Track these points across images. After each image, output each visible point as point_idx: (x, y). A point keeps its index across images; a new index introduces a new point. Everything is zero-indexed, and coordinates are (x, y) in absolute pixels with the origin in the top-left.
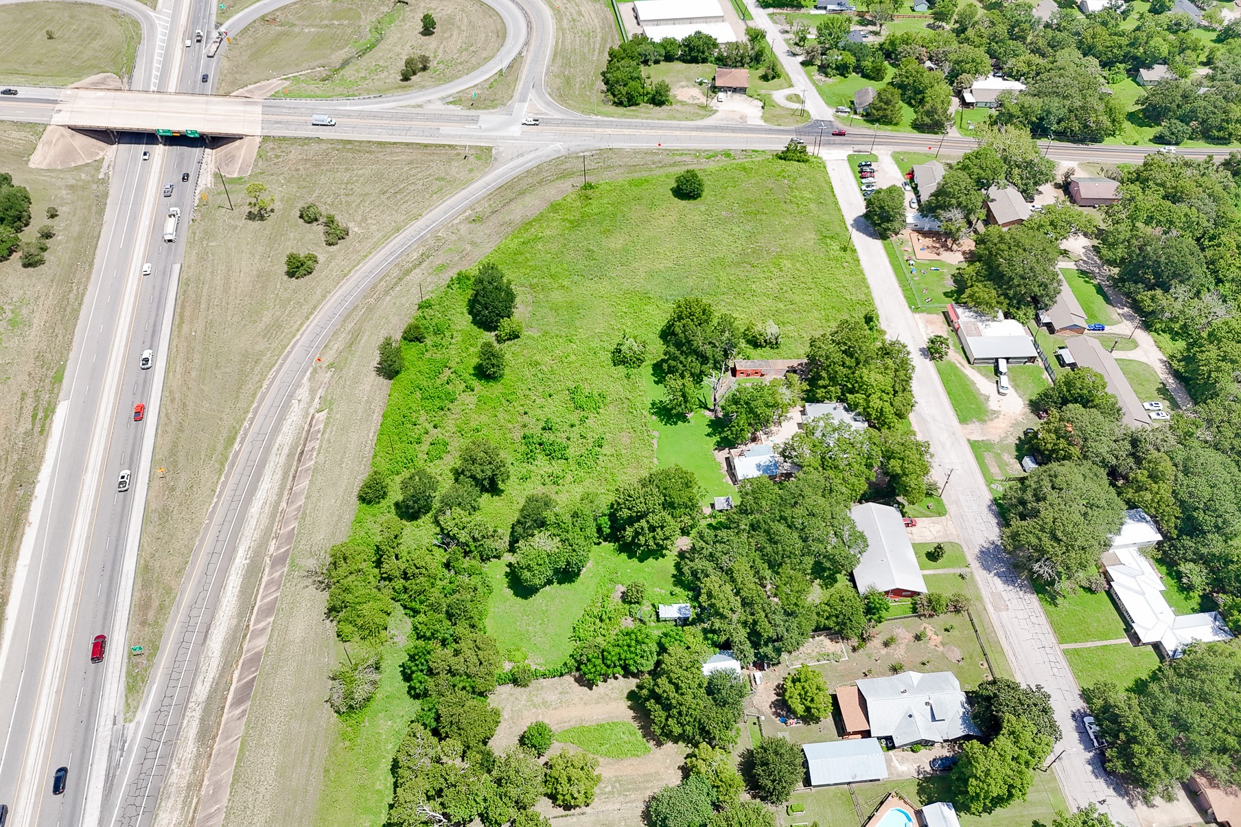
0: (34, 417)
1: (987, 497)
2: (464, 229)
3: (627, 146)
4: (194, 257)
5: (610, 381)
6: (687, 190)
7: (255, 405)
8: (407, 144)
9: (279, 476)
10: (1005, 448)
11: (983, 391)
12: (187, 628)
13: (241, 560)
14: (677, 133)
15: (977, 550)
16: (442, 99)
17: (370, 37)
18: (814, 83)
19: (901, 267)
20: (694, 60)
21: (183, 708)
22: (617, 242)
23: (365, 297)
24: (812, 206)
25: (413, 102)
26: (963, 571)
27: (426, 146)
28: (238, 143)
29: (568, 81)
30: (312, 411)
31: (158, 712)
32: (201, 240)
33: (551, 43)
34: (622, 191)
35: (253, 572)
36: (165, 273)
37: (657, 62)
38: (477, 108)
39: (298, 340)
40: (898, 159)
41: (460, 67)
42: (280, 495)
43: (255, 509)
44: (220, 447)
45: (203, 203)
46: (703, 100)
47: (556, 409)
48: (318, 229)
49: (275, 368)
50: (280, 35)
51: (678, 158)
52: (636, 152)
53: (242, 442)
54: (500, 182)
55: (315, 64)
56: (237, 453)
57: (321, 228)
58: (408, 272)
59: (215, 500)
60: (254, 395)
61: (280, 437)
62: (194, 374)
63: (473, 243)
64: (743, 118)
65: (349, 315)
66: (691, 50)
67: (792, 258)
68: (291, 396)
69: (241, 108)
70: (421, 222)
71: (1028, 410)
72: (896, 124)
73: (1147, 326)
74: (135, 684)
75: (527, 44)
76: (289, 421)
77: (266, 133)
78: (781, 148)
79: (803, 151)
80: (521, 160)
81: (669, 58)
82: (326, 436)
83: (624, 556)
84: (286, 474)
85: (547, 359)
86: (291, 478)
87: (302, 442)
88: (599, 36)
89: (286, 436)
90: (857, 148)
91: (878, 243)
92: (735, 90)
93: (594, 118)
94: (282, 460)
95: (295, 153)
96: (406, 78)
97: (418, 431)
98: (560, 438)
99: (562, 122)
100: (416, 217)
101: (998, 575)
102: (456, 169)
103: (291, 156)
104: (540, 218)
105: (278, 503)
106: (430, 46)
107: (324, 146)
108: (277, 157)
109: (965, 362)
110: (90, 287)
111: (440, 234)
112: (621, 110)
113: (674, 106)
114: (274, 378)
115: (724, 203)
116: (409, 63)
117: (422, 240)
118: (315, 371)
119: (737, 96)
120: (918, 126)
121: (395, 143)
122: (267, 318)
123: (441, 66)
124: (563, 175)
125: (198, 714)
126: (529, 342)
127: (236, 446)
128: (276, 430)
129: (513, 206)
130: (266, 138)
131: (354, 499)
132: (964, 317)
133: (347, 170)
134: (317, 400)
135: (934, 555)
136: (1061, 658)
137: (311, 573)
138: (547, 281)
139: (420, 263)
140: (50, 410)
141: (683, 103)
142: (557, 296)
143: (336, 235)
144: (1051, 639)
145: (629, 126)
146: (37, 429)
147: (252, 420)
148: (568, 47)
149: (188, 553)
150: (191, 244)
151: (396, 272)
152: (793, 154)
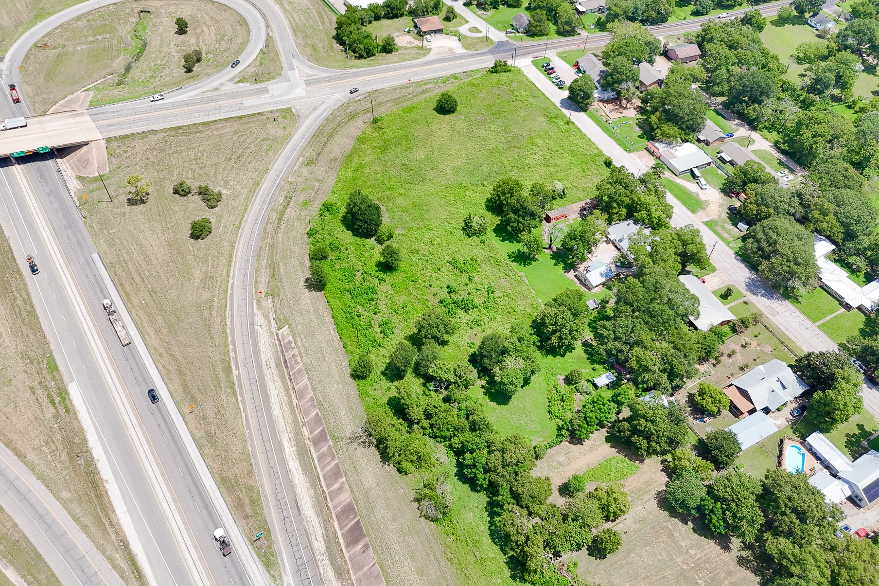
0: (52, 402)
1: (731, 253)
2: (305, 172)
3: (385, 85)
4: (104, 246)
5: (469, 248)
6: (445, 107)
7: (230, 339)
8: (226, 120)
9: (279, 382)
10: (724, 221)
11: (693, 191)
12: (281, 508)
13: (289, 450)
14: (414, 69)
15: (744, 285)
16: (231, 80)
17: (136, 44)
18: (478, 15)
19: (605, 126)
20: (396, 16)
21: (314, 562)
22: (419, 154)
23: (263, 239)
24: (531, 100)
25: (210, 87)
26: (745, 299)
27: (240, 118)
28: (85, 148)
29: (313, 47)
30: (274, 330)
31: (298, 571)
32: (101, 230)
33: (286, 23)
34: (402, 118)
35: (303, 454)
36: (90, 263)
37: (370, 22)
38: (261, 82)
39: (233, 283)
40: (563, 57)
41: (226, 54)
42: (288, 395)
43: (276, 411)
44: (222, 376)
45: (83, 203)
46: (418, 43)
47: (447, 277)
48: (195, 201)
49: (228, 309)
50: (60, 55)
51: (424, 87)
52: (394, 89)
53: (237, 368)
54: (312, 131)
55: (104, 73)
56: (239, 377)
57: (198, 198)
58: (283, 213)
59: (244, 415)
60: (225, 332)
61: (262, 356)
62: (165, 331)
63: (318, 180)
64: (451, 50)
65: (259, 256)
66: (392, 9)
67: (539, 137)
68: (253, 324)
69: (72, 120)
70: (272, 174)
71: (722, 195)
72: (547, 35)
73: (754, 128)
74: (268, 560)
75: (268, 26)
76: (262, 342)
77: (106, 135)
78: (491, 64)
79: (505, 65)
80: (317, 113)
81: (377, 18)
82: (299, 343)
83: (550, 357)
84: (283, 379)
85: (422, 245)
86: (289, 381)
87: (280, 354)
88: (314, 10)
89: (267, 354)
90: (536, 54)
91: (583, 114)
92: (435, 32)
93: (351, 71)
94: (274, 370)
95: (139, 146)
96: (189, 70)
97: (364, 322)
98: (464, 295)
99: (330, 79)
100: (266, 171)
101: (762, 295)
102: (273, 130)
103: (137, 149)
104: (355, 151)
105: (290, 401)
106: (190, 42)
107: (161, 136)
108: (126, 152)
109: (674, 176)
110: (31, 290)
111: (290, 180)
112: (363, 61)
113: (400, 51)
114: (232, 315)
115: (474, 111)
116: (187, 59)
117: (280, 187)
118: (258, 301)
119: (438, 36)
120: (560, 33)
121: (216, 121)
122: (197, 274)
123: (210, 56)
124: (353, 116)
125: (327, 561)
126: (401, 238)
127: (235, 372)
128: (257, 351)
129: (329, 147)
130: (109, 140)
131: (350, 380)
132: (661, 148)
133: (188, 149)
134: (273, 321)
135: (726, 295)
136: (819, 331)
137: (354, 439)
138: (389, 193)
139: (288, 204)
140: (63, 394)
141: (405, 48)
142: (400, 201)
143: (209, 198)
144: (808, 323)
145: (379, 72)
146: (62, 411)
147: (235, 350)
148: (299, 23)
149: (247, 458)
150: (94, 236)
151: (275, 216)
152: (498, 68)
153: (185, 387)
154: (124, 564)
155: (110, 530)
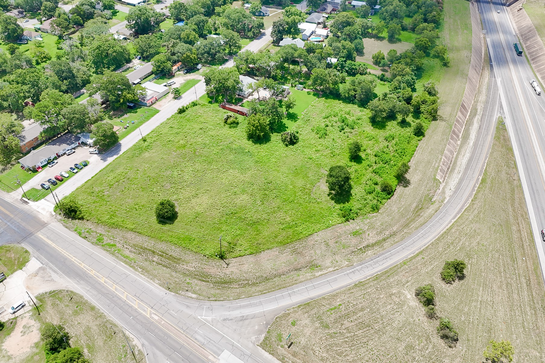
2: (328, 263)
7: (474, 193)
9: (458, 163)
30: (444, 184)
39: (453, 219)
43: (468, 155)
49: (465, 207)
53: (478, 179)
56: (480, 175)
61: (459, 177)
65: (422, 225)
68: (455, 192)
70: (357, 277)
76: (455, 182)
86: (453, 161)
87: (448, 173)
105: (458, 154)
111: (347, 263)
114: (465, 202)
117: (362, 262)
118: (442, 202)
127: (481, 178)
134: (441, 188)
139: (368, 246)
147: (475, 186)
151: (386, 245)
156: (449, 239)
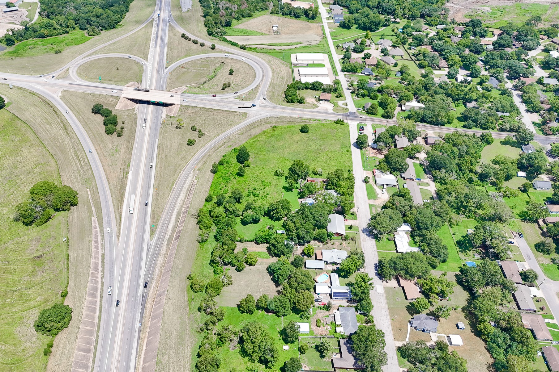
0: (124, 174)
1: (369, 216)
2: (237, 136)
3: (288, 115)
4: (161, 138)
5: (274, 180)
6: (304, 130)
7: (179, 176)
8: (223, 110)
9: (185, 194)
10: (379, 207)
11: (377, 192)
12: (163, 224)
13: (176, 211)
14: (305, 113)
15: (362, 229)
16: (234, 97)
17: (213, 74)
18: (353, 100)
19: (364, 158)
20: (315, 90)
21: (163, 240)
22: (281, 143)
23: (208, 152)
24: (342, 138)
25: (225, 97)
26: (358, 232)
27: (228, 111)
28: (173, 106)
29: (273, 93)
30: (193, 180)
31: (158, 239)
32: (163, 133)
33: (269, 81)
34: (285, 129)
35: (178, 214)
36: (154, 141)
37: (302, 89)
38: (244, 101)
39: (190, 161)
40: (373, 126)
41: (240, 87)
42: (185, 198)
43: (179, 201)
44: (170, 186)
45: (163, 123)
46: (315, 103)
47: (257, 185)
48: (196, 133)
49: (184, 168)
50: (186, 72)
51: (304, 120)
52: (291, 117)
53: (176, 185)
54: (249, 123)
55: (195, 82)
56: (174, 188)
57: (197, 133)
58: (221, 147)
59: (169, 198)
60: (179, 174)
61: (185, 185)
62: (163, 168)
63: (239, 140)
64: (327, 109)
65: (204, 157)
66: (314, 86)
67: (331, 152)
68: (188, 176)
70: (225, 133)
72: (376, 115)
73: (434, 181)
74: (152, 234)
75: (262, 80)
76: (187, 182)
77: (182, 104)
78: (336, 120)
79: (343, 121)
80: (256, 117)
81: (307, 88)
82: (197, 186)
83: (270, 220)
84: (186, 194)
85: (257, 173)
86: (188, 194)
87: (191, 187)
88: (286, 78)
89: (187, 185)
90: (361, 121)
91: (359, 150)
92: (326, 100)
93: (280, 106)
94: (186, 190)
95: (190, 110)
96: (223, 89)
97: (221, 187)
98: (258, 192)
99: (270, 107)
101: (366, 234)
102: (236, 119)
103: (189, 111)
104: (259, 135)
105: (184, 200)
106: (231, 79)
107: (198, 109)
108: (185, 111)
109: (375, 185)
110: (134, 145)
111: (230, 137)
112: (289, 104)
113: (306, 104)
115: (315, 135)
116: (225, 85)
117: (225, 138)
118: (194, 170)
119: (326, 102)
120: (383, 116)
121: (219, 110)
122: (182, 155)
123: (234, 86)
124: (267, 123)
125: (166, 241)
126: (252, 168)
127: (174, 186)
128: (184, 183)
129: (252, 131)
130: (181, 105)
131: (204, 200)
132: (377, 172)
133: (204, 116)
134: (195, 177)
135: (350, 228)
136: (377, 254)
137: (193, 215)
138: (259, 152)
139: (224, 144)
140: (127, 173)
141: (309, 103)
142: (261, 157)
143: (201, 135)
144: (375, 249)
145: (290, 109)
146: (125, 177)
148: (275, 82)
149: (163, 209)
150: (161, 134)
151: (217, 146)
152: (339, 122)
153: (158, 185)
154: (118, 218)
155: (119, 209)
156: (192, 154)
